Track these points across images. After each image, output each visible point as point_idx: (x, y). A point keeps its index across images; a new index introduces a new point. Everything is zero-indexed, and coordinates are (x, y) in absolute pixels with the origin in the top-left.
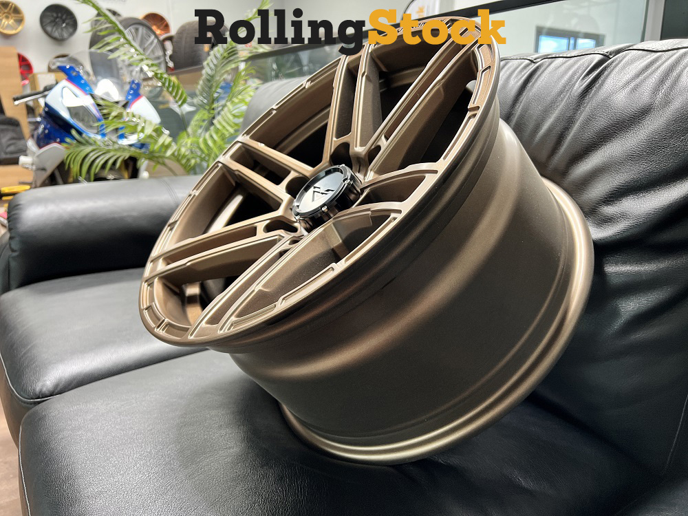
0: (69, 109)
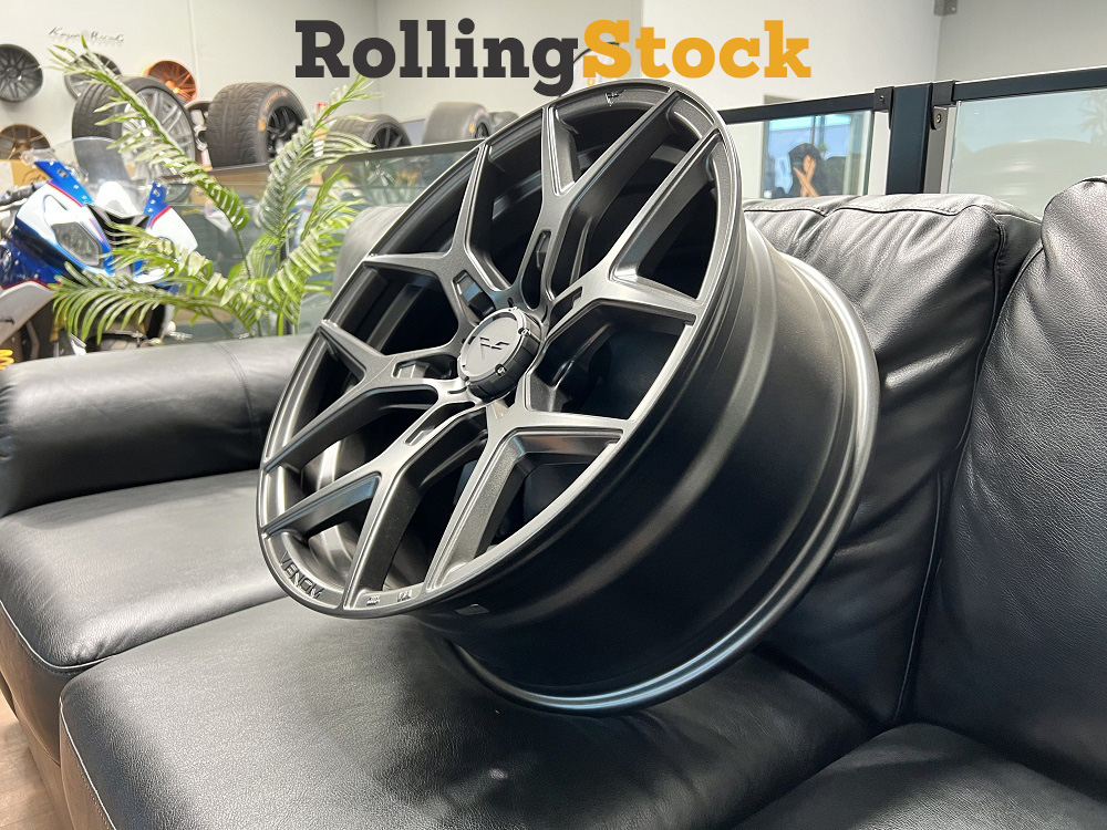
0: (55, 228)
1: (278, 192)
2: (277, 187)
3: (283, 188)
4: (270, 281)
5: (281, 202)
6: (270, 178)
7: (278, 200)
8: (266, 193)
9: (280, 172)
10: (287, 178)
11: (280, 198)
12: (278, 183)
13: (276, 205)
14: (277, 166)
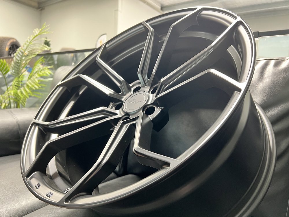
1: (18, 63)
2: (17, 61)
3: (20, 61)
4: (19, 91)
5: (19, 66)
6: (14, 58)
7: (18, 65)
8: (13, 63)
9: (18, 56)
10: (21, 59)
11: (19, 65)
12: (18, 60)
13: (17, 67)
14: (17, 55)
